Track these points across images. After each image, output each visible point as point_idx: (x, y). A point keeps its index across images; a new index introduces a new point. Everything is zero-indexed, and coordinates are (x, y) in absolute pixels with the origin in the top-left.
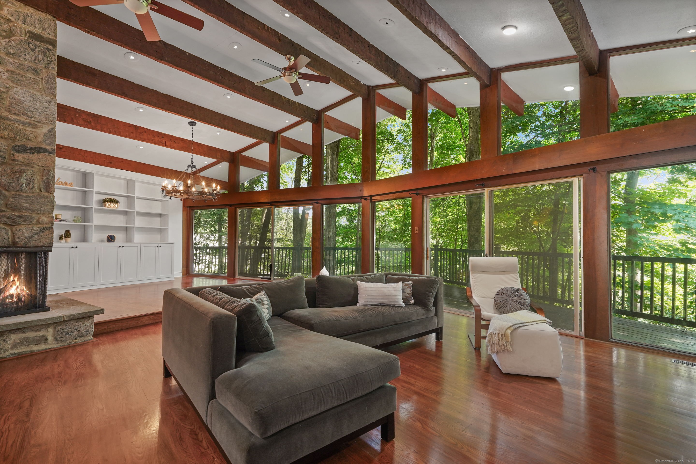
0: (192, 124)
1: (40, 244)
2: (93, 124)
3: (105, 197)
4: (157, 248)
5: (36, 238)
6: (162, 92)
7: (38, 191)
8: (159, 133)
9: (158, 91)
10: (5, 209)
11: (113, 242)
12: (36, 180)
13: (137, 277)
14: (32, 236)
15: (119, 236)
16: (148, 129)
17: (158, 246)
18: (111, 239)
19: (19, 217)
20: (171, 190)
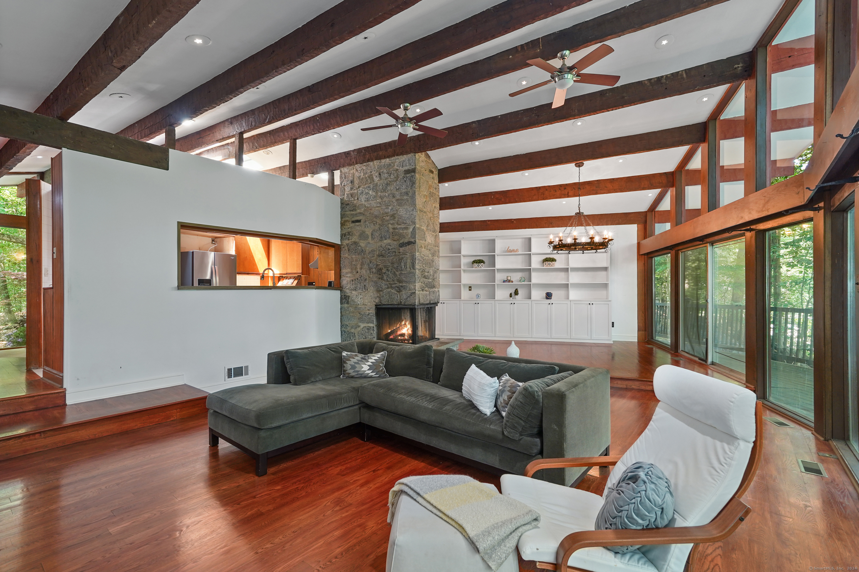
0: (579, 165)
1: (410, 304)
2: (503, 200)
3: (544, 257)
4: (589, 306)
5: (409, 299)
6: (522, 153)
7: (409, 269)
8: (561, 186)
9: (519, 154)
10: (396, 283)
11: (551, 299)
12: (408, 263)
13: (567, 335)
14: (407, 299)
15: (555, 293)
16: (549, 186)
17: (589, 304)
18: (549, 296)
19: (402, 286)
20: (557, 245)
